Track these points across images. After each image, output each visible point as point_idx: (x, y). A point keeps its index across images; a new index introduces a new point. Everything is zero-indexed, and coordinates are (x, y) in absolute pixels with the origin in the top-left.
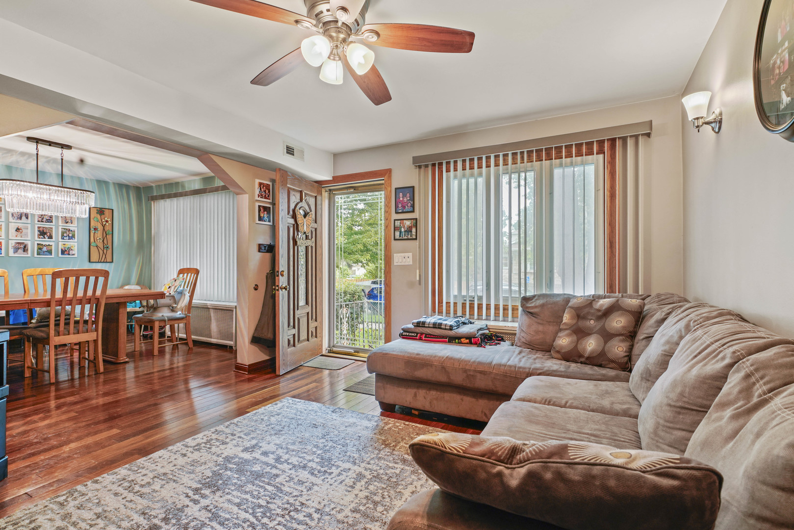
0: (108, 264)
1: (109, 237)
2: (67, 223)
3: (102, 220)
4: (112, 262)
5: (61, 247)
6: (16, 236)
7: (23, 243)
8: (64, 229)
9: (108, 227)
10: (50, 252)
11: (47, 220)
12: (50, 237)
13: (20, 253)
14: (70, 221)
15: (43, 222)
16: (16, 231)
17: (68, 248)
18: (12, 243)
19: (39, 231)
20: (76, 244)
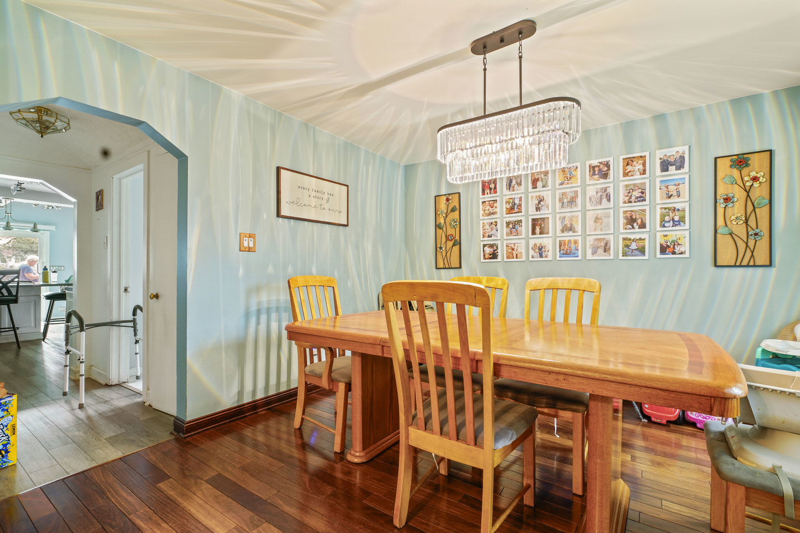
0: (760, 270)
1: (762, 211)
2: (670, 197)
3: (742, 179)
4: (770, 265)
5: (660, 240)
6: (595, 230)
7: (604, 239)
8: (665, 209)
9: (759, 192)
10: (642, 251)
11: (637, 198)
12: (643, 226)
13: (601, 255)
14: (675, 193)
15: (630, 202)
16: (595, 222)
17: (674, 241)
18: (590, 240)
19: (626, 218)
20: (687, 233)
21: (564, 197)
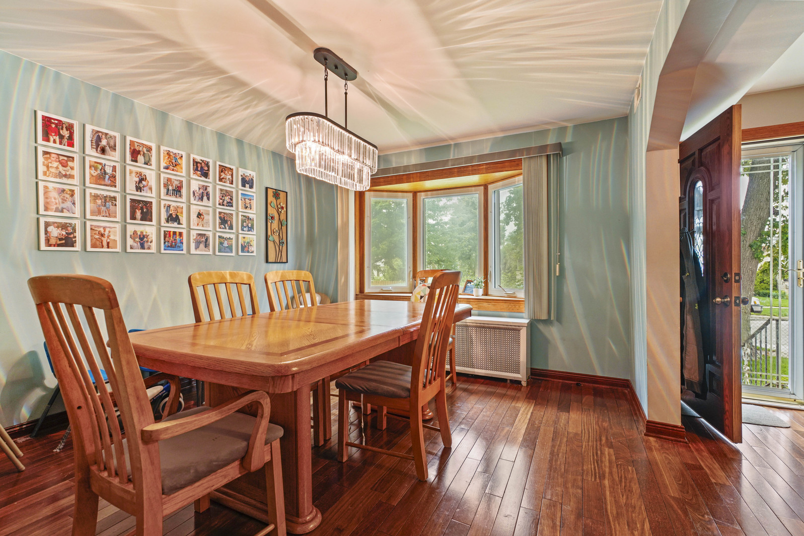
0: (283, 264)
1: (284, 228)
2: (246, 208)
3: (277, 206)
4: (287, 262)
5: (241, 241)
6: (198, 224)
7: (205, 235)
8: (244, 216)
9: (283, 217)
10: (230, 248)
11: (228, 203)
12: (231, 228)
13: (202, 251)
14: (249, 207)
15: (223, 205)
16: (198, 217)
17: (248, 243)
18: (193, 234)
19: (220, 218)
20: (255, 237)
21: (169, 183)
